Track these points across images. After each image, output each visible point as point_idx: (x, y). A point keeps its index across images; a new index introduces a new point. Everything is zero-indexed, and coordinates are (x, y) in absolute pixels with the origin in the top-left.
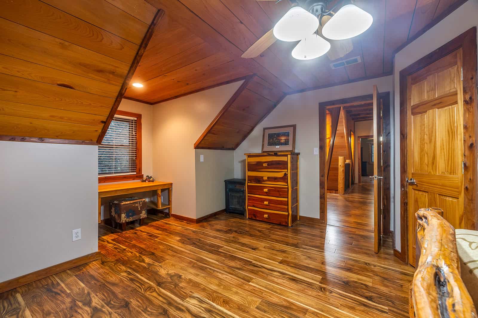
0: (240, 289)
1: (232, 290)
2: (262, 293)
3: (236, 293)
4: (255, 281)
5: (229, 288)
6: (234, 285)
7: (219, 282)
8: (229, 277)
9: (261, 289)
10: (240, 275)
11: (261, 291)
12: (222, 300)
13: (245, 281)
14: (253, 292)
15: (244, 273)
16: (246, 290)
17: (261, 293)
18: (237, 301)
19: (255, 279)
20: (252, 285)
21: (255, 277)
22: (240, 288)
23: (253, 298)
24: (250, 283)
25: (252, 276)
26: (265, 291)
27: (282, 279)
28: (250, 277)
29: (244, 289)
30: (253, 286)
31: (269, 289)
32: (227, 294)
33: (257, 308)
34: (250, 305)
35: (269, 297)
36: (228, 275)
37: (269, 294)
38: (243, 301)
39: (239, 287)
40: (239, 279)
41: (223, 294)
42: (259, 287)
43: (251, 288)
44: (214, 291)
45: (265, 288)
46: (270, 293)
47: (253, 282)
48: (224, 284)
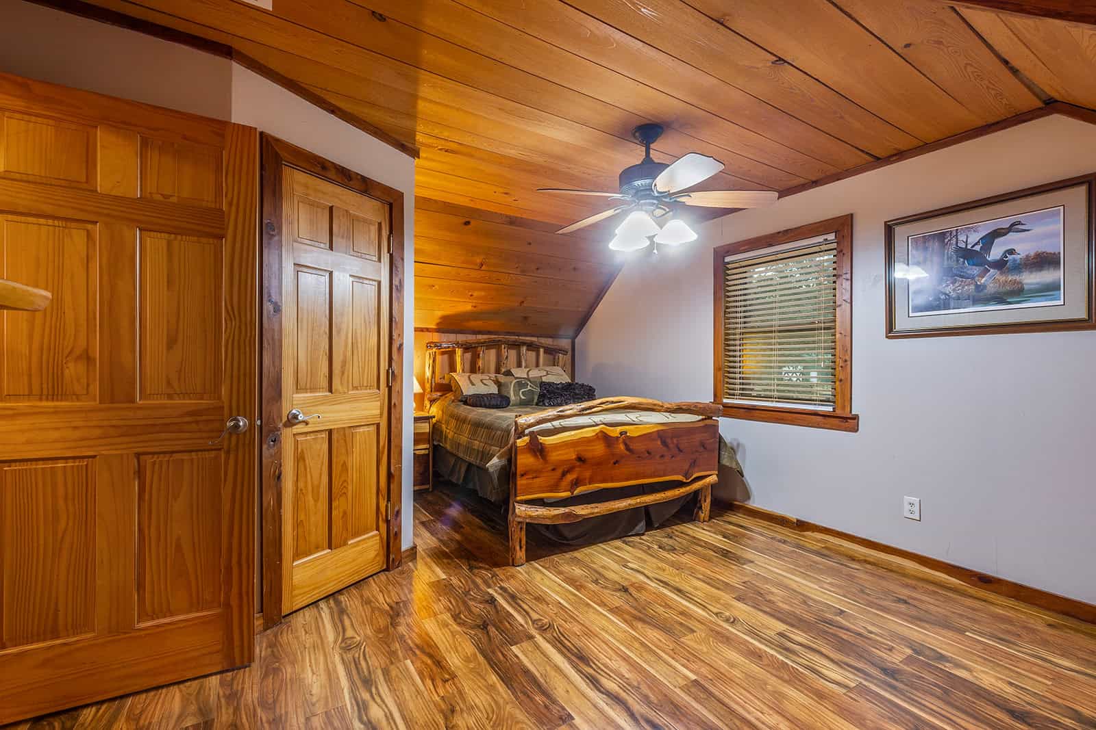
0: (722, 671)
1: (744, 675)
2: (673, 650)
3: (732, 665)
4: (680, 680)
5: (750, 679)
6: (737, 684)
7: (781, 704)
8: (753, 712)
9: (673, 658)
10: (718, 709)
11: (674, 654)
12: (765, 661)
13: (706, 686)
14: (692, 657)
15: (705, 712)
16: (708, 664)
17: (676, 651)
18: (732, 651)
19: (676, 683)
20: (691, 671)
21: (675, 690)
22: (722, 674)
23: (696, 647)
24: (693, 677)
25: (683, 695)
26: (664, 651)
27: (607, 667)
28: (689, 693)
29: (711, 666)
30: (687, 668)
31: (655, 653)
32: (755, 669)
33: (693, 631)
34: (705, 638)
35: (663, 640)
36: (758, 719)
37: (661, 645)
38: (719, 648)
39: (725, 676)
40: (721, 696)
41: (764, 671)
42: (673, 662)
43: (694, 666)
44: (790, 684)
45: (660, 658)
46: (657, 647)
47: (686, 677)
48: (766, 695)
